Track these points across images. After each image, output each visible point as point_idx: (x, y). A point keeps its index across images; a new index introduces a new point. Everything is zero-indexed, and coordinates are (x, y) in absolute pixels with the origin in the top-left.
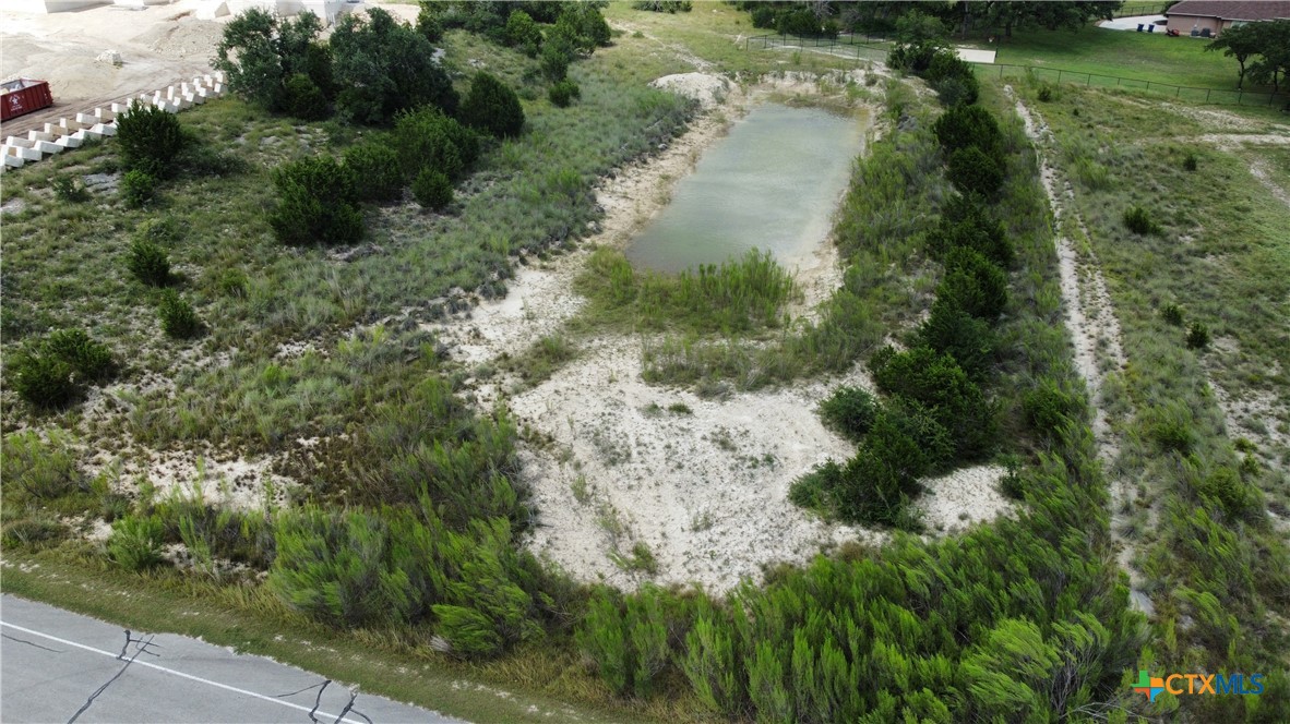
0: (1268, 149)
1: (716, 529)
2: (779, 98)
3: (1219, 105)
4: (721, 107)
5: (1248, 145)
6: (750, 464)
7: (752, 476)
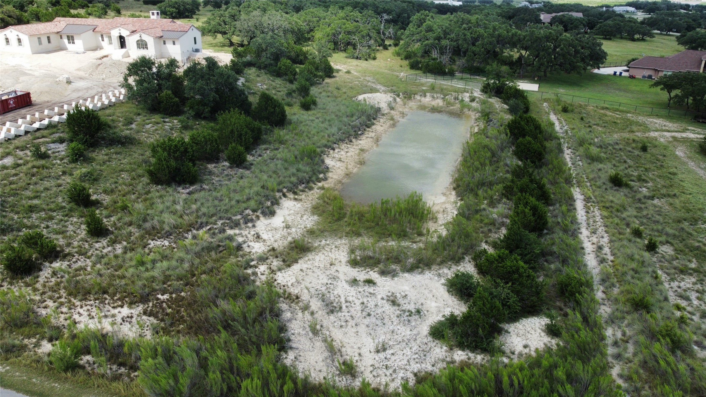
0: (685, 141)
1: (389, 352)
2: (423, 108)
3: (658, 116)
4: (392, 112)
5: (674, 138)
6: (407, 314)
7: (409, 321)
